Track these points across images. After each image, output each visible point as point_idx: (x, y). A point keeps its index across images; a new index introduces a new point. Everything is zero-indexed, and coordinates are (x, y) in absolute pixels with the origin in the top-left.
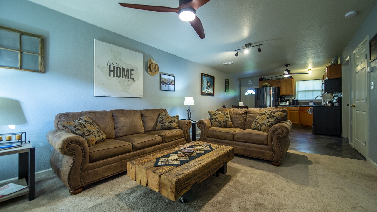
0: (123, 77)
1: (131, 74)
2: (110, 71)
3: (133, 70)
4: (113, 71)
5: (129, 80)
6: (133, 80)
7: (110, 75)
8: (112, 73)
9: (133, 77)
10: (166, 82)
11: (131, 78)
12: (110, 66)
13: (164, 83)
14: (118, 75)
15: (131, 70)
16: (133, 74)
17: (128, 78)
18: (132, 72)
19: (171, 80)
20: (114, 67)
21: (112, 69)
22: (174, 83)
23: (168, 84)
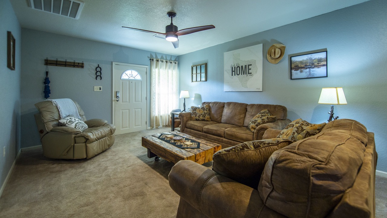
0: (242, 74)
1: (249, 69)
2: (232, 71)
3: (251, 65)
4: (235, 71)
5: (247, 76)
6: (251, 74)
7: (232, 75)
8: (234, 73)
9: (250, 71)
10: (303, 66)
11: (249, 73)
12: (232, 68)
13: (297, 68)
14: (238, 73)
15: (249, 65)
16: (250, 69)
17: (246, 74)
18: (250, 67)
19: (315, 59)
20: (235, 67)
21: (234, 70)
22: (325, 63)
23: (306, 68)
